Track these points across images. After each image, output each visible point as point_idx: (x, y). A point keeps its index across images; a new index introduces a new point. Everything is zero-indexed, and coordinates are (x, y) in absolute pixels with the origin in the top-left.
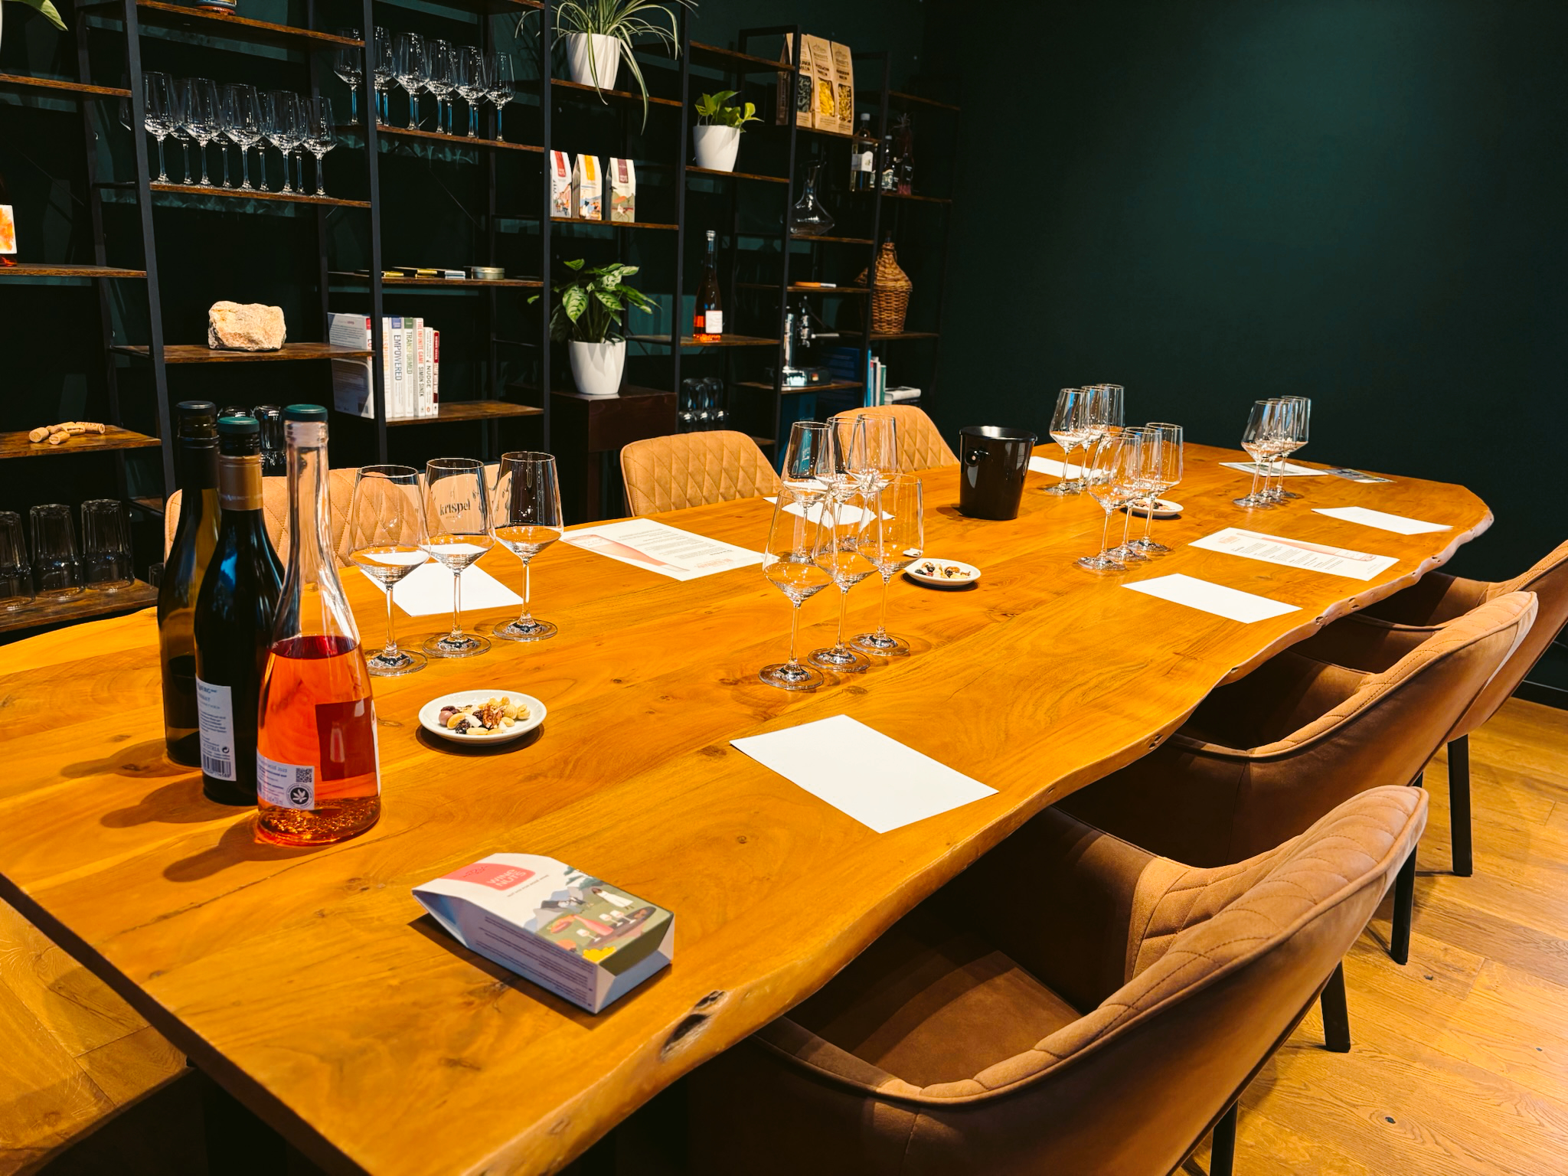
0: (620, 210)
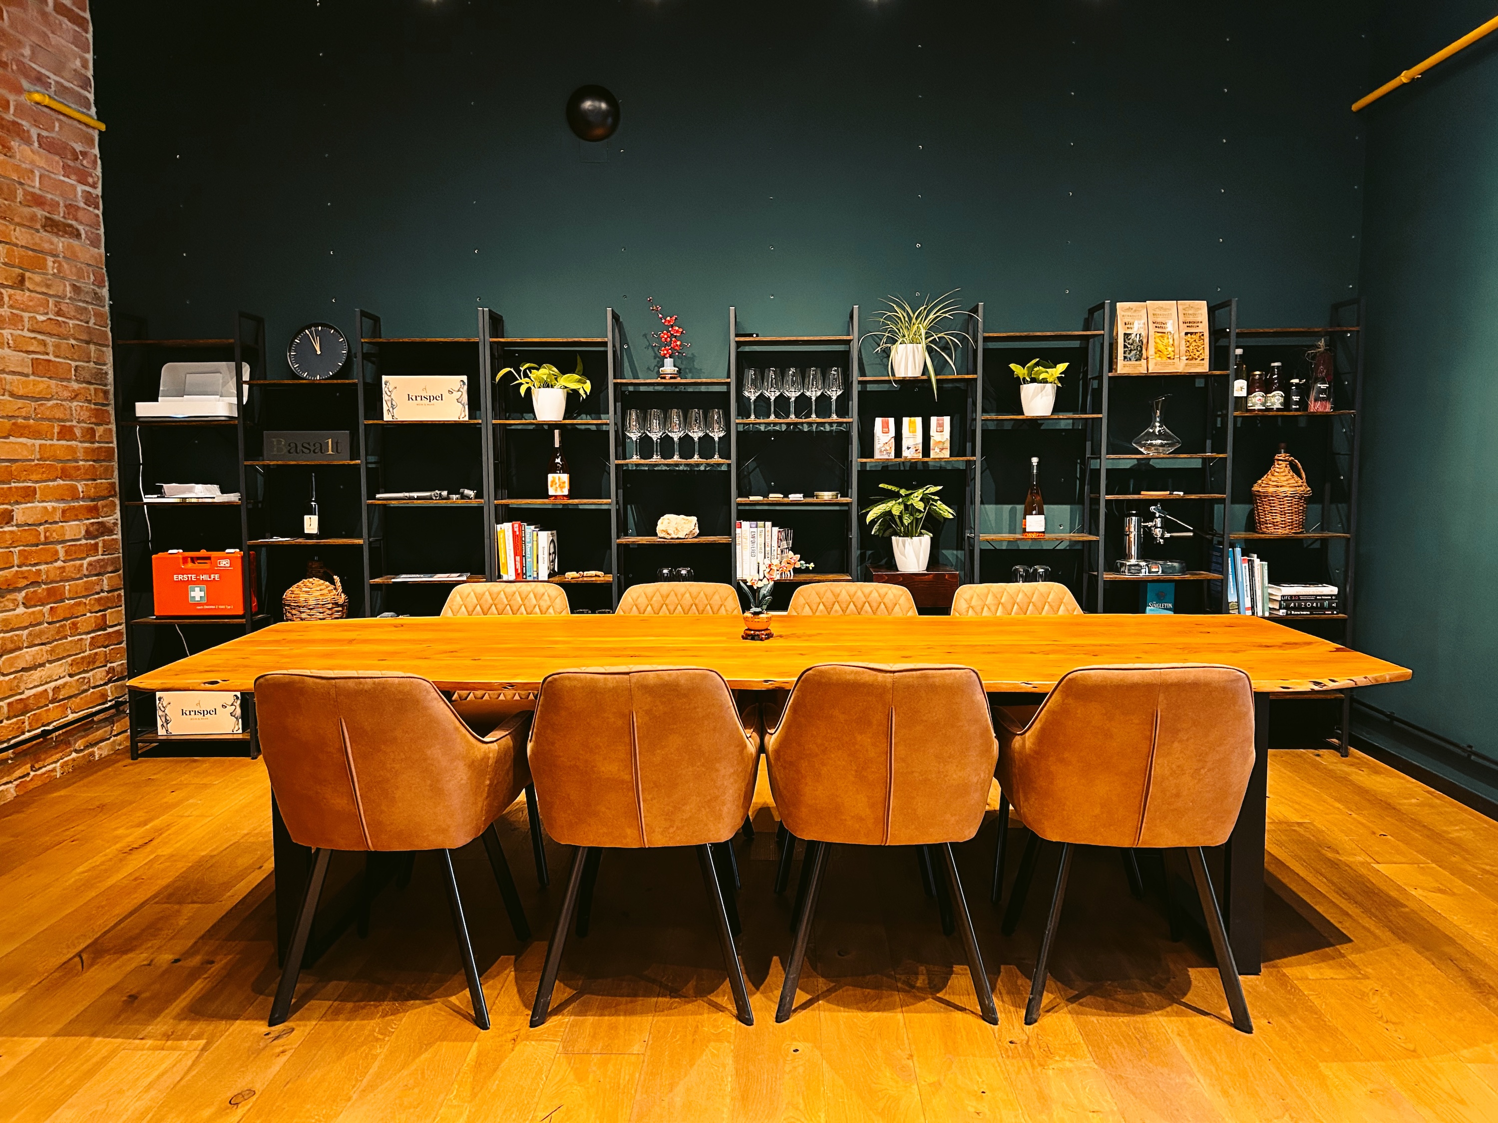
0: (937, 450)
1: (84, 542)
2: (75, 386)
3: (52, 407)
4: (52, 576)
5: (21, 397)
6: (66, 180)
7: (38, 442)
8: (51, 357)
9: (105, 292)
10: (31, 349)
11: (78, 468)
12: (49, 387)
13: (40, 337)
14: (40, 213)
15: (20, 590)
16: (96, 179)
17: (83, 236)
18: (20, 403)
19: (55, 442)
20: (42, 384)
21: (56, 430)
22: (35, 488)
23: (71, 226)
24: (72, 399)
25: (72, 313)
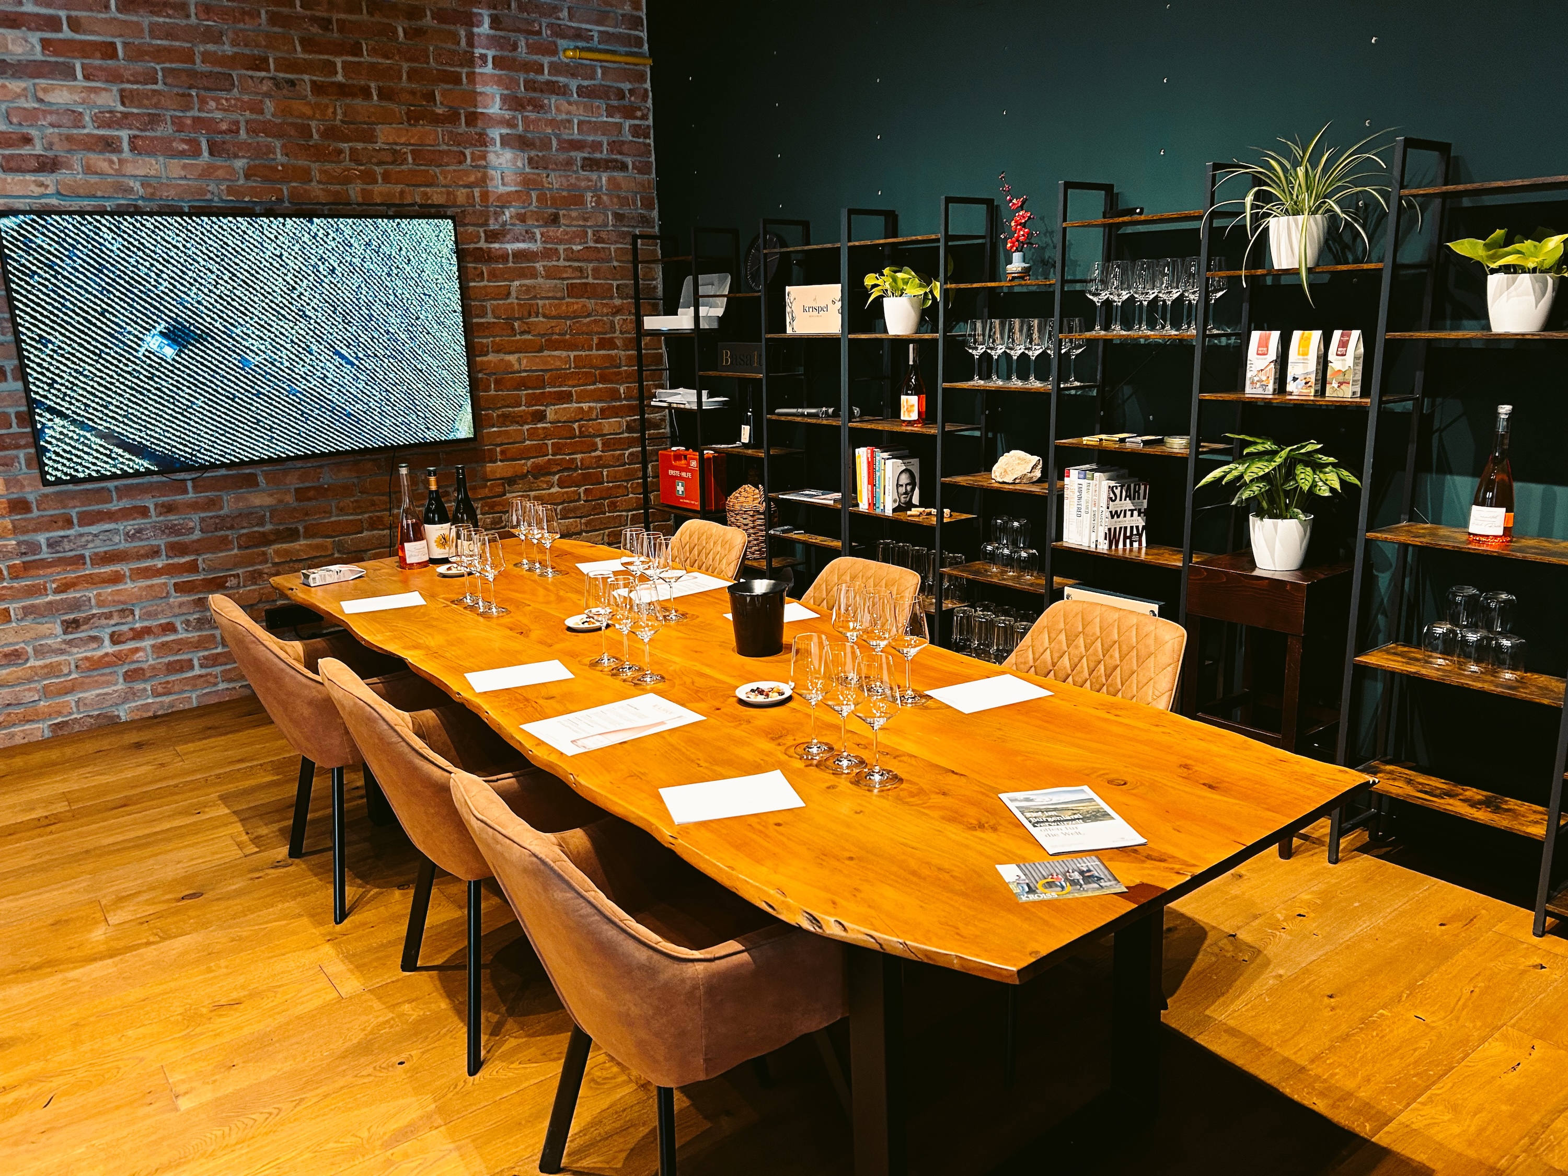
0: (1335, 385)
1: (626, 435)
2: (618, 302)
3: (589, 323)
4: (587, 463)
5: (554, 318)
6: (610, 120)
7: (572, 354)
8: (590, 280)
9: (655, 214)
10: (565, 275)
11: (619, 373)
12: (584, 306)
13: (576, 264)
14: (579, 155)
15: (554, 474)
16: (645, 111)
17: (630, 167)
18: (553, 322)
19: (594, 352)
20: (577, 304)
21: (595, 341)
22: (570, 392)
23: (616, 161)
24: (614, 314)
25: (614, 239)
